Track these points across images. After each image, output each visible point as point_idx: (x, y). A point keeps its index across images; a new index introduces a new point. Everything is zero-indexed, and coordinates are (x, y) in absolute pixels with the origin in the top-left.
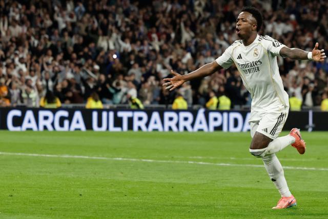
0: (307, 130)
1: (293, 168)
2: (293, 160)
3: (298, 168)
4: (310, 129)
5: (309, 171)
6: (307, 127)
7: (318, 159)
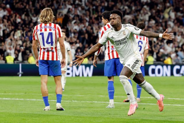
0: (18, 75)
1: (10, 99)
2: (10, 94)
3: (13, 99)
4: (20, 75)
5: (20, 101)
6: (18, 74)
7: (25, 93)
